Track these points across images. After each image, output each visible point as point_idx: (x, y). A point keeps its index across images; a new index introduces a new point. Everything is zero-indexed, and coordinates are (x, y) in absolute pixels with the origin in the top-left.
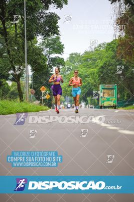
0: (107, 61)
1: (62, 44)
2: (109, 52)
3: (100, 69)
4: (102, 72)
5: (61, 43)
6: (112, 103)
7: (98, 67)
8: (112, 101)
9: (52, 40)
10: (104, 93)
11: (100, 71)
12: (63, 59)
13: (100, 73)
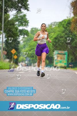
0: (59, 34)
1: (28, 20)
2: (61, 28)
3: (53, 39)
4: (55, 42)
5: (26, 19)
6: (63, 65)
7: (52, 38)
8: (63, 63)
9: (20, 17)
10: (58, 57)
11: (53, 41)
12: (27, 31)
13: (53, 42)
